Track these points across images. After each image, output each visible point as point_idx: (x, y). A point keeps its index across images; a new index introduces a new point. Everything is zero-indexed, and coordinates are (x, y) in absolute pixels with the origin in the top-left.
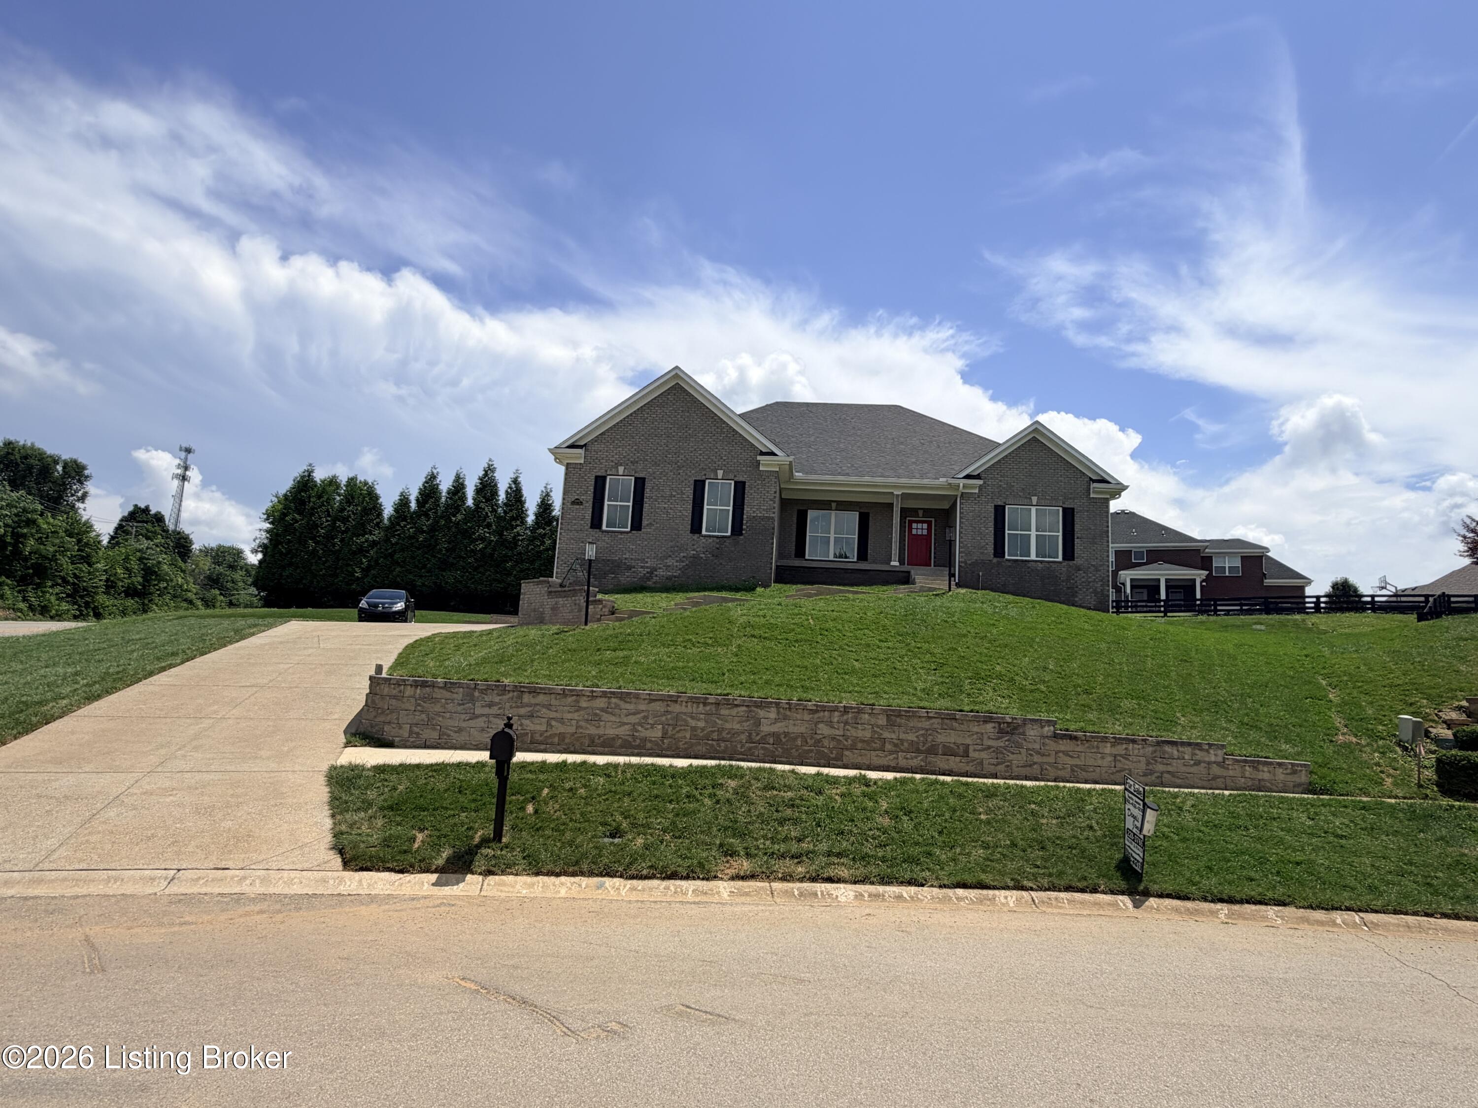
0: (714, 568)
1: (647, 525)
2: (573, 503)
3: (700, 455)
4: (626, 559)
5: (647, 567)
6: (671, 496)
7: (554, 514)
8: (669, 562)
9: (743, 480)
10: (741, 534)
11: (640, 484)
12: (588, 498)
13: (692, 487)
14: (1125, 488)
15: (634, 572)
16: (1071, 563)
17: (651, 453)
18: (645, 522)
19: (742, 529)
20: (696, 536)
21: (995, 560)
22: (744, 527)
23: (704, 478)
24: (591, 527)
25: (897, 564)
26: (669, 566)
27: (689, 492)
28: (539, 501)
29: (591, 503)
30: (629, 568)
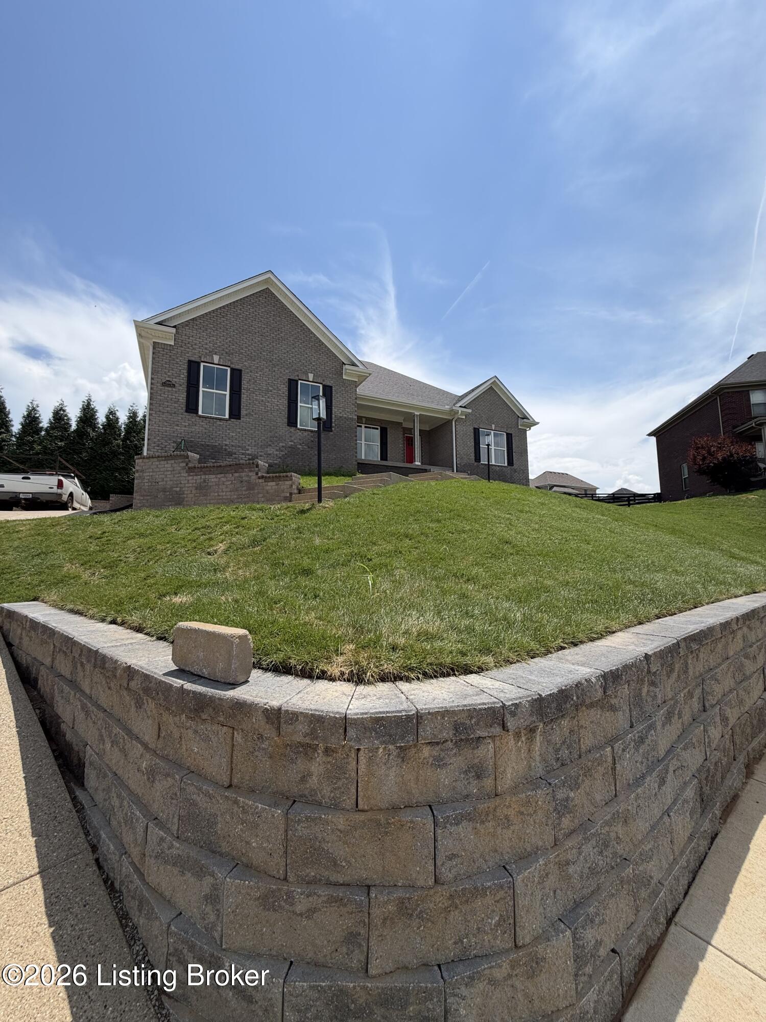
0: (310, 458)
1: (246, 415)
2: (164, 384)
3: (293, 357)
4: (226, 445)
5: (249, 455)
6: (268, 390)
7: (41, 425)
8: (270, 450)
9: (331, 385)
10: (332, 431)
11: (237, 375)
12: (181, 379)
13: (287, 384)
14: (536, 424)
15: (235, 458)
16: (512, 467)
17: (246, 347)
18: (243, 412)
19: (331, 427)
20: (293, 429)
21: (476, 464)
22: (333, 425)
23: (297, 378)
24: (186, 411)
25: (419, 464)
26: (270, 454)
27: (284, 389)
28: (26, 413)
29: (185, 386)
30: (230, 454)
